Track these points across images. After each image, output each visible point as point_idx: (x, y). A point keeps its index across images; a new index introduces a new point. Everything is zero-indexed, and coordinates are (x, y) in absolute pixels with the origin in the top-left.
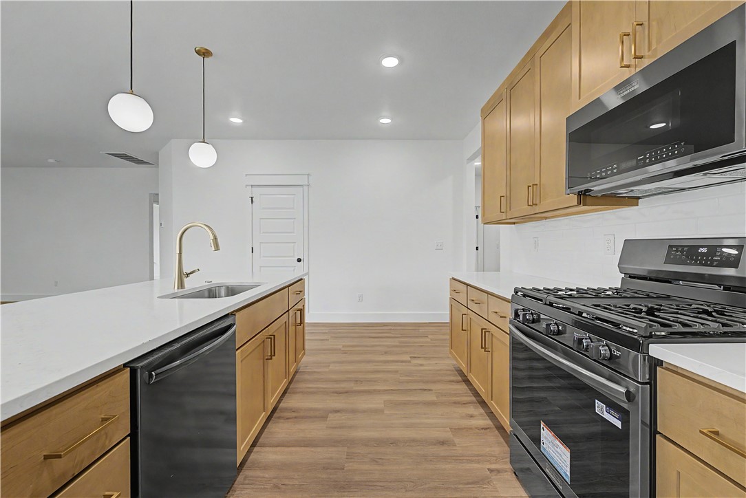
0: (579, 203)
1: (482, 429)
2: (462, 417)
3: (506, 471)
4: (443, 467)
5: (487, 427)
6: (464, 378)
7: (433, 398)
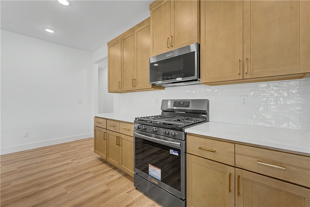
0: (152, 87)
1: (119, 178)
2: (109, 178)
3: (133, 190)
4: (109, 202)
5: (120, 177)
6: (103, 161)
7: (92, 175)
